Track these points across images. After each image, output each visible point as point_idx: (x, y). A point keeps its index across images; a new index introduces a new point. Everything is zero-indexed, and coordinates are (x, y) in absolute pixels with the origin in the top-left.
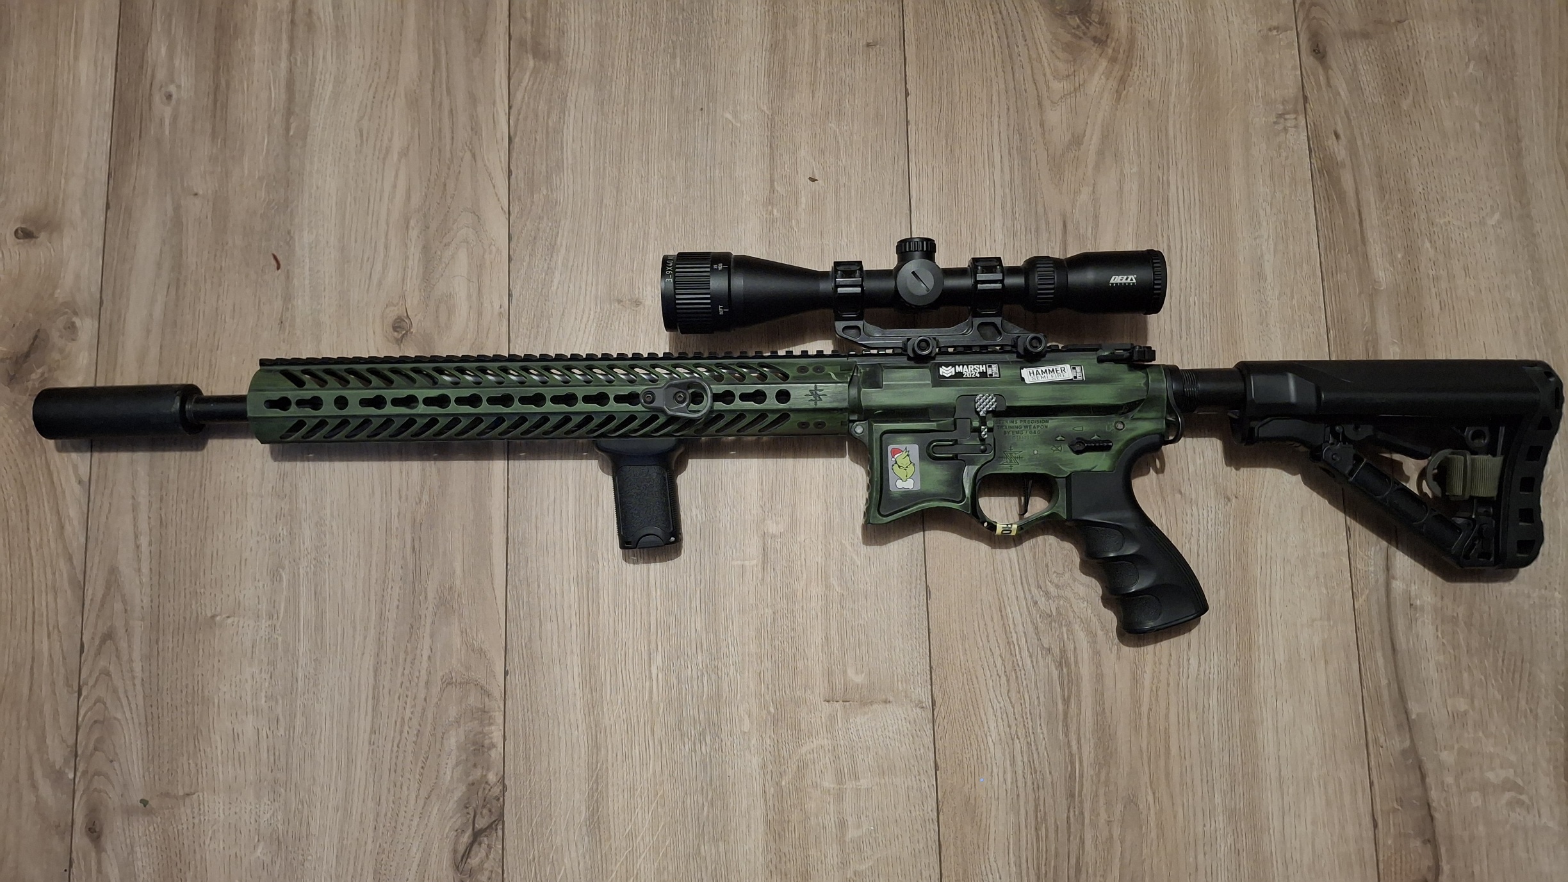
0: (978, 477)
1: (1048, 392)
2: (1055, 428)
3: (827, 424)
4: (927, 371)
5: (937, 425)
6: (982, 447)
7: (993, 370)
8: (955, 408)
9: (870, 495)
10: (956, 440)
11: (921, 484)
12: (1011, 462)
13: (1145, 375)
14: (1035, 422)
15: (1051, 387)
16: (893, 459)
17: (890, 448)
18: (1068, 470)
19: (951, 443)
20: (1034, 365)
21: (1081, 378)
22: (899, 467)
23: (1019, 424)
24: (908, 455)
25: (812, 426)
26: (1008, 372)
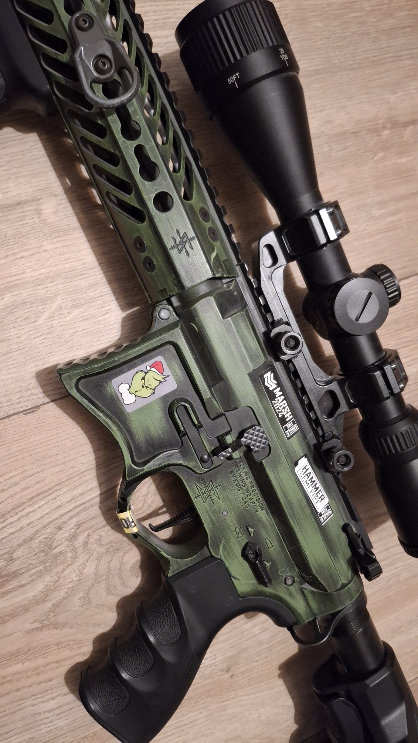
0: (171, 469)
1: (295, 496)
2: (260, 521)
3: (153, 273)
4: (262, 360)
5: (210, 399)
6: (206, 457)
7: (292, 428)
8: (236, 408)
9: (95, 361)
10: (202, 426)
11: (135, 411)
12: (203, 493)
13: (350, 578)
14: (256, 496)
15: (300, 496)
16: (148, 368)
17: (160, 358)
18: (221, 554)
19: (196, 423)
20: (314, 466)
21: (322, 520)
22: (143, 379)
23: (247, 481)
24: (161, 382)
25: (144, 255)
26: (296, 445)
